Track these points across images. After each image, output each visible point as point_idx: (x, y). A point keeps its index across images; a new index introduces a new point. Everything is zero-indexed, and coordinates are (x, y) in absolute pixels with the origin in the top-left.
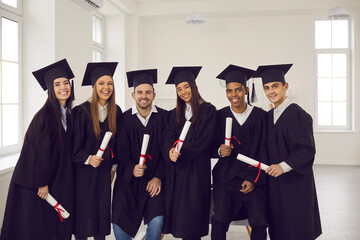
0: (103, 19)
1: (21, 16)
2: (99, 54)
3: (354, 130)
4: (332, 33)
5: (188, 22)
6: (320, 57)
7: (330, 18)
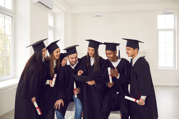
0: (54, 15)
1: (14, 14)
2: (52, 31)
3: (176, 68)
4: (166, 21)
5: (94, 16)
6: (160, 33)
7: (164, 14)
